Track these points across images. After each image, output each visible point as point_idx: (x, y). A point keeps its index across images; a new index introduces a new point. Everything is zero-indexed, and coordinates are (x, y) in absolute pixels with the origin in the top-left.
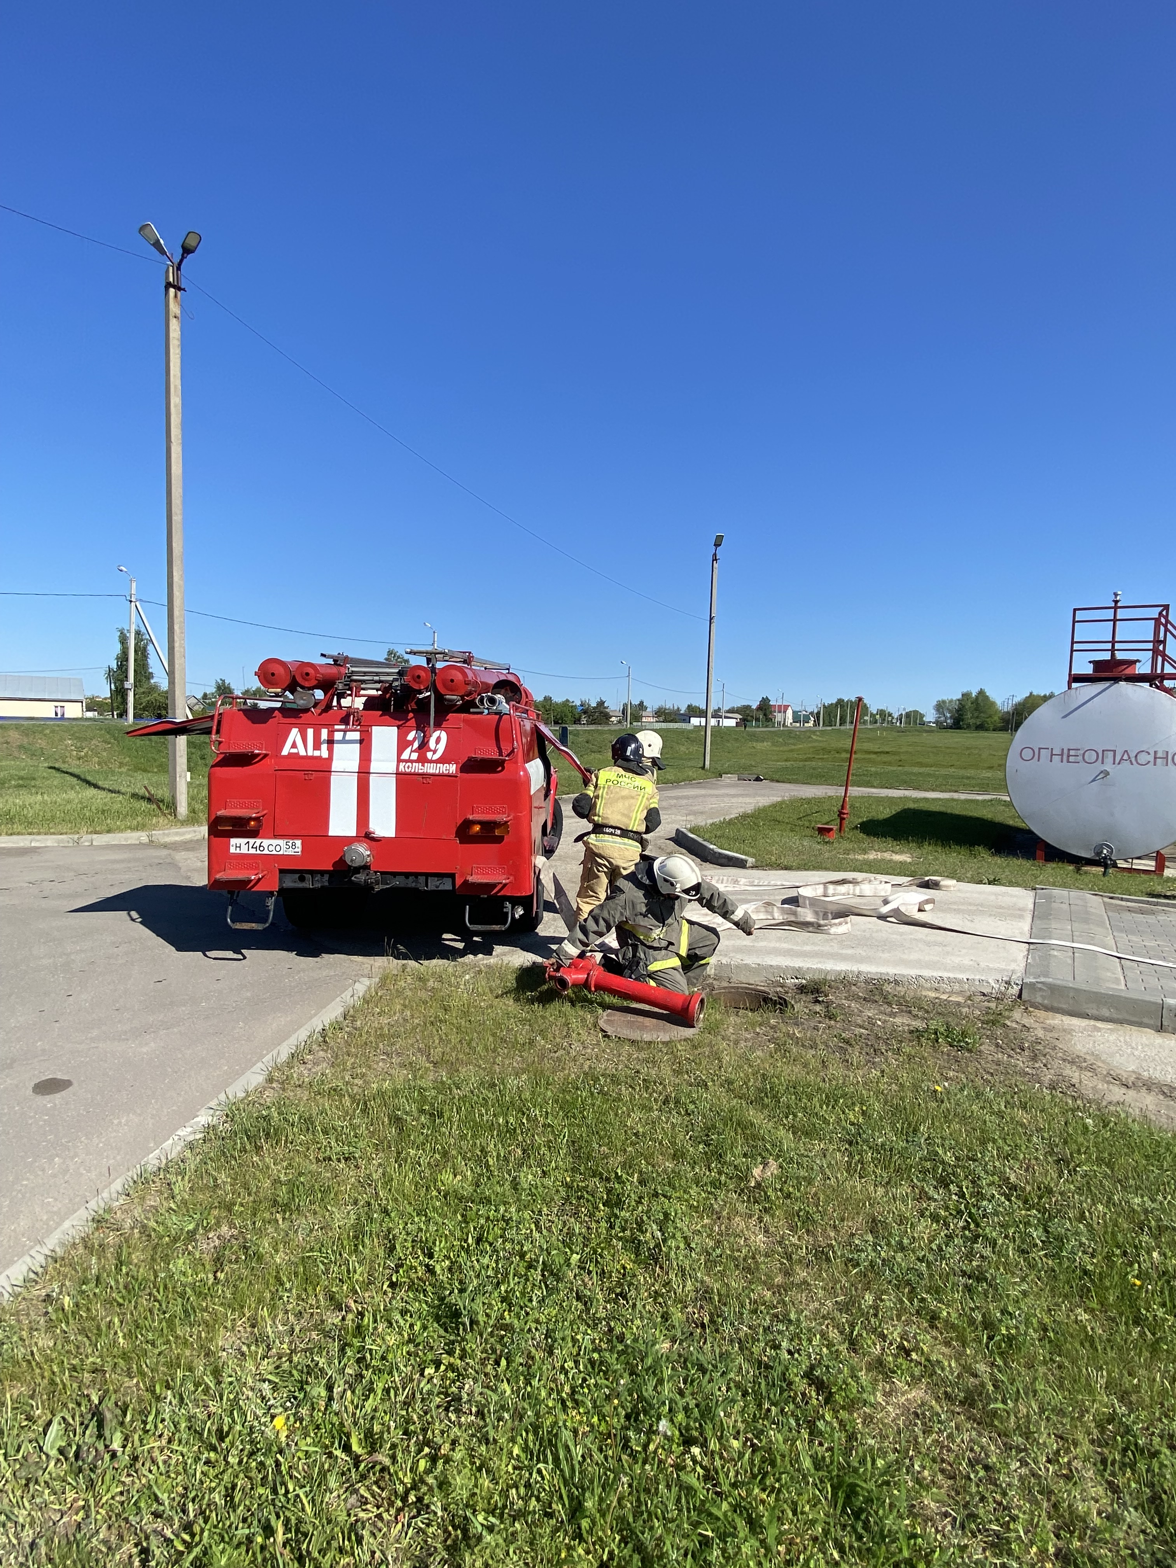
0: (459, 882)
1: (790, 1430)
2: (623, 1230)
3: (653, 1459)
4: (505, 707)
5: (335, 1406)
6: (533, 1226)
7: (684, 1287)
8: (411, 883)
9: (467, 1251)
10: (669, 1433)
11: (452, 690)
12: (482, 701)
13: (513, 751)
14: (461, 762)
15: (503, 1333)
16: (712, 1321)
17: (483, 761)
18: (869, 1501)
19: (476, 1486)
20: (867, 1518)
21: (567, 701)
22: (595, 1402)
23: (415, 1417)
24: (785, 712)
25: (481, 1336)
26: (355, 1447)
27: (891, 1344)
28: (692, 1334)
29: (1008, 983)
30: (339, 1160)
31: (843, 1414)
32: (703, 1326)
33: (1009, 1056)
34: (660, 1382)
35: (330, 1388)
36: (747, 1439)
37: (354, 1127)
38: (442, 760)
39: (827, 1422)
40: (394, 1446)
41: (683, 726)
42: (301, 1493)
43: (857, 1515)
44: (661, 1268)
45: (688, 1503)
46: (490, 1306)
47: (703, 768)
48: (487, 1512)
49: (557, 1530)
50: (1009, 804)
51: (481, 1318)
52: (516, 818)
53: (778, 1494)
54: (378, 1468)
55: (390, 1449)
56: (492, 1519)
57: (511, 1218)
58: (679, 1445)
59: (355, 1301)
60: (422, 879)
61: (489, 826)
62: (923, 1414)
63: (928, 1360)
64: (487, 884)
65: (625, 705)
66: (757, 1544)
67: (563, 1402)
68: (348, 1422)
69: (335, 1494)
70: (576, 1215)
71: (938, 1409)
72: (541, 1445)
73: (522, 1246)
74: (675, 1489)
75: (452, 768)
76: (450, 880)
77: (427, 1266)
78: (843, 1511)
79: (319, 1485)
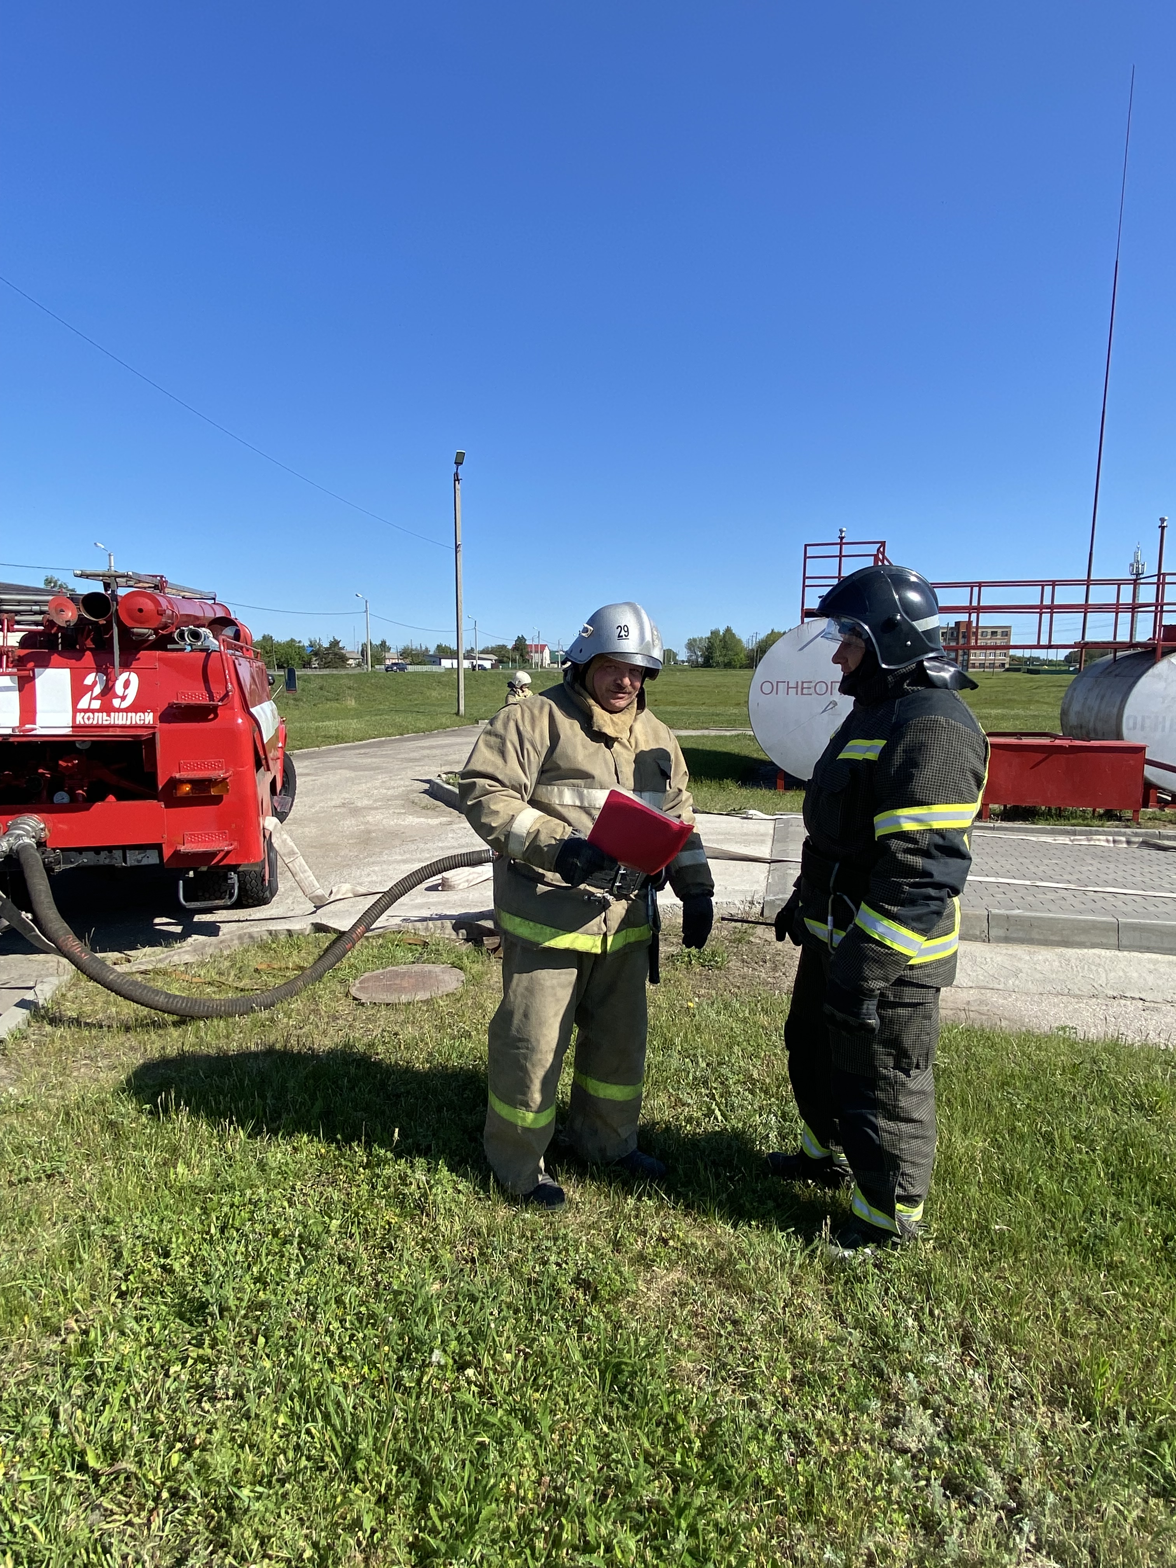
0: (167, 853)
1: (560, 1332)
2: (386, 1188)
3: (428, 1389)
4: (213, 643)
5: (63, 1429)
6: (286, 1204)
7: (452, 1227)
8: (103, 859)
9: (211, 1242)
10: (443, 1362)
11: (142, 622)
12: (182, 635)
13: (226, 695)
14: (161, 709)
15: (259, 1313)
16: (482, 1254)
17: (189, 707)
18: (633, 1374)
19: (239, 1462)
20: (632, 1390)
21: (292, 640)
22: (365, 1353)
23: (162, 1417)
24: (542, 652)
25: (234, 1321)
26: (92, 1462)
27: (651, 1237)
28: (462, 1270)
29: (752, 903)
30: (39, 1179)
31: (609, 1307)
32: (473, 1261)
33: (754, 969)
34: (431, 1320)
35: (54, 1415)
36: (519, 1351)
37: (56, 1141)
38: (134, 708)
39: (593, 1318)
40: (138, 1453)
41: (434, 668)
42: (30, 1523)
43: (622, 1390)
44: (427, 1215)
45: (464, 1421)
46: (242, 1290)
47: (458, 714)
48: (253, 1484)
49: (332, 1480)
50: (753, 738)
51: (232, 1303)
52: (236, 773)
53: (550, 1390)
54: (122, 1477)
55: (136, 1456)
56: (259, 1489)
57: (260, 1200)
58: (453, 1371)
59: (77, 1321)
60: (118, 854)
61: (202, 785)
62: (680, 1291)
63: (684, 1244)
64: (205, 854)
65: (364, 646)
66: (533, 1437)
67: (330, 1362)
68: (80, 1440)
69: (72, 1516)
70: (334, 1182)
71: (692, 1283)
72: (308, 1408)
73: (274, 1225)
74: (450, 1410)
75: (149, 718)
76: (155, 853)
77: (163, 1267)
78: (611, 1390)
79: (52, 1511)
